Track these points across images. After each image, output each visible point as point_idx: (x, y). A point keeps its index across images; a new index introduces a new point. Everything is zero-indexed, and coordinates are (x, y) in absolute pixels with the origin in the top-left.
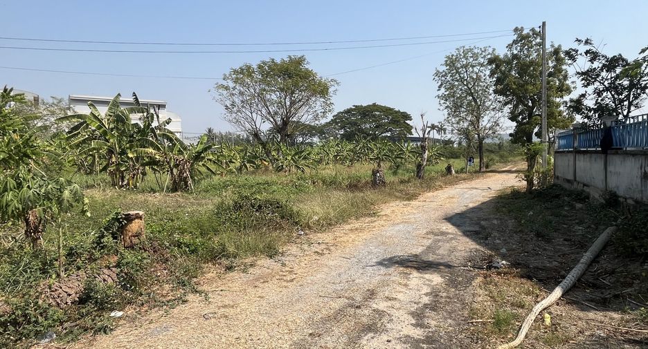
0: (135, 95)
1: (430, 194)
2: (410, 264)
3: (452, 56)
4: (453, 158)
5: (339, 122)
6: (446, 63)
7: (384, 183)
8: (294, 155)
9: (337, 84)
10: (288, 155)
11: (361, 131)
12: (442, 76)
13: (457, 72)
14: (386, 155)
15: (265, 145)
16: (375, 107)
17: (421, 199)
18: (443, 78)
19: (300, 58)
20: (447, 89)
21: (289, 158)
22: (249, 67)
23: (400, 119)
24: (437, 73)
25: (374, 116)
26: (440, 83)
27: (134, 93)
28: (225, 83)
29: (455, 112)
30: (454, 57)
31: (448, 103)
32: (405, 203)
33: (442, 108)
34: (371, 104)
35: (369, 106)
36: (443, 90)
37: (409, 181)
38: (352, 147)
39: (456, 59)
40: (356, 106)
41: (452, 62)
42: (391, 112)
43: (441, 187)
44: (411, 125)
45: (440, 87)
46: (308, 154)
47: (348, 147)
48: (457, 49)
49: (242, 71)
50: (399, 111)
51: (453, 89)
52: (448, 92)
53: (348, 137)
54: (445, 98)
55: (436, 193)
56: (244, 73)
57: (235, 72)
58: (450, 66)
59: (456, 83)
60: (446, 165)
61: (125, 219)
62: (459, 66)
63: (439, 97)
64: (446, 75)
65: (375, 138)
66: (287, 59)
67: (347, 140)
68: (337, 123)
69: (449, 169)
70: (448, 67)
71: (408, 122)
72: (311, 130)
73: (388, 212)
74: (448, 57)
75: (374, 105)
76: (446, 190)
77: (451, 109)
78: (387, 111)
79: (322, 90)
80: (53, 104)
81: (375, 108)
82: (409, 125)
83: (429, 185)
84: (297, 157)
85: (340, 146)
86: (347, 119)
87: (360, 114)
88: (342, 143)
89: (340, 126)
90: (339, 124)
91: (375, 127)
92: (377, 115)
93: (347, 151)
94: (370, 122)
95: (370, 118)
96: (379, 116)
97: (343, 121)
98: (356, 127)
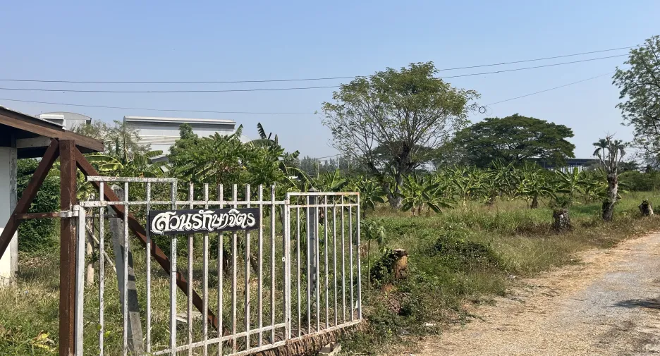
0: (261, 127)
1: (632, 241)
2: (651, 305)
3: (641, 49)
4: (640, 190)
5: (465, 142)
6: (632, 60)
7: (570, 226)
8: (425, 190)
9: (477, 96)
10: (418, 189)
11: (498, 153)
12: (627, 78)
13: (649, 71)
14: (545, 189)
15: (382, 178)
16: (516, 119)
17: (622, 247)
18: (628, 81)
19: (426, 65)
20: (634, 95)
21: (419, 193)
22: (363, 81)
23: (556, 136)
24: (619, 74)
25: (515, 132)
26: (623, 87)
27: (259, 124)
28: (334, 102)
29: (646, 126)
30: (644, 51)
31: (636, 115)
32: (607, 250)
33: (627, 122)
34: (511, 115)
35: (508, 118)
36: (627, 97)
37: (593, 224)
38: (487, 176)
39: (646, 53)
40: (489, 120)
41: (641, 58)
42: (541, 125)
43: (643, 232)
44: (572, 143)
45: (623, 93)
46: (443, 189)
47: (482, 177)
48: (648, 40)
49: (353, 87)
50: (553, 125)
51: (643, 94)
52: (635, 99)
53: (481, 163)
54: (632, 107)
55: (639, 240)
56: (355, 89)
57: (345, 87)
58: (638, 64)
59: (648, 87)
60: (639, 203)
61: (397, 255)
62: (651, 62)
63: (621, 107)
64: (632, 76)
65: (519, 163)
66: (408, 68)
67: (478, 166)
68: (462, 144)
69: (644, 208)
70: (635, 65)
71: (567, 139)
73: (591, 260)
74: (635, 52)
75: (515, 117)
76: (651, 236)
77: (641, 122)
78: (535, 124)
79: (456, 105)
81: (518, 121)
82: (568, 143)
83: (627, 230)
84: (428, 192)
85: (470, 175)
86: (476, 138)
87: (496, 130)
88: (472, 171)
89: (466, 148)
90: (466, 145)
91: (517, 148)
92: (520, 131)
93: (481, 183)
94: (511, 142)
95: (510, 135)
96: (522, 132)
97: (471, 140)
98: (490, 148)
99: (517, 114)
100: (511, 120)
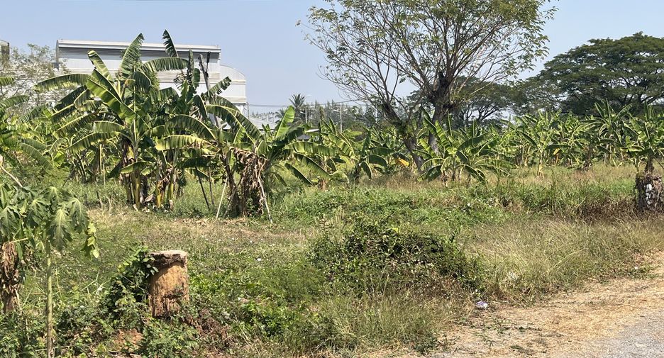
0: (168, 37)
5: (557, 77)
8: (462, 147)
10: (451, 145)
11: (608, 94)
15: (404, 128)
16: (639, 40)
21: (453, 152)
25: (638, 61)
27: (166, 32)
28: (327, 6)
35: (626, 39)
38: (586, 127)
40: (597, 42)
46: (492, 144)
47: (579, 129)
53: (578, 108)
61: (155, 264)
65: (639, 109)
67: (575, 113)
68: (553, 79)
72: (496, 95)
75: (638, 37)
79: (522, 11)
80: (32, 57)
81: (640, 43)
84: (468, 150)
85: (560, 127)
86: (576, 70)
87: (606, 57)
88: (565, 121)
89: (560, 85)
90: (559, 82)
91: (639, 85)
92: (643, 59)
93: (575, 137)
94: (628, 75)
95: (628, 66)
96: (648, 60)
97: (568, 73)
98: (596, 86)
99: (641, 33)
100: (629, 42)
